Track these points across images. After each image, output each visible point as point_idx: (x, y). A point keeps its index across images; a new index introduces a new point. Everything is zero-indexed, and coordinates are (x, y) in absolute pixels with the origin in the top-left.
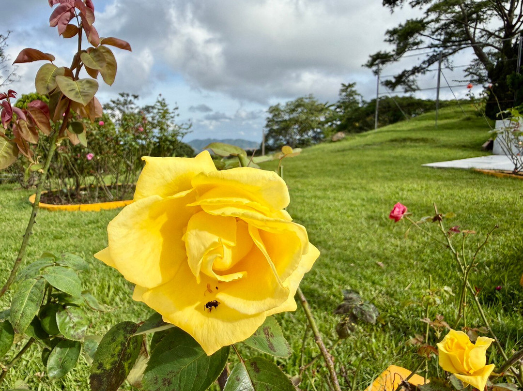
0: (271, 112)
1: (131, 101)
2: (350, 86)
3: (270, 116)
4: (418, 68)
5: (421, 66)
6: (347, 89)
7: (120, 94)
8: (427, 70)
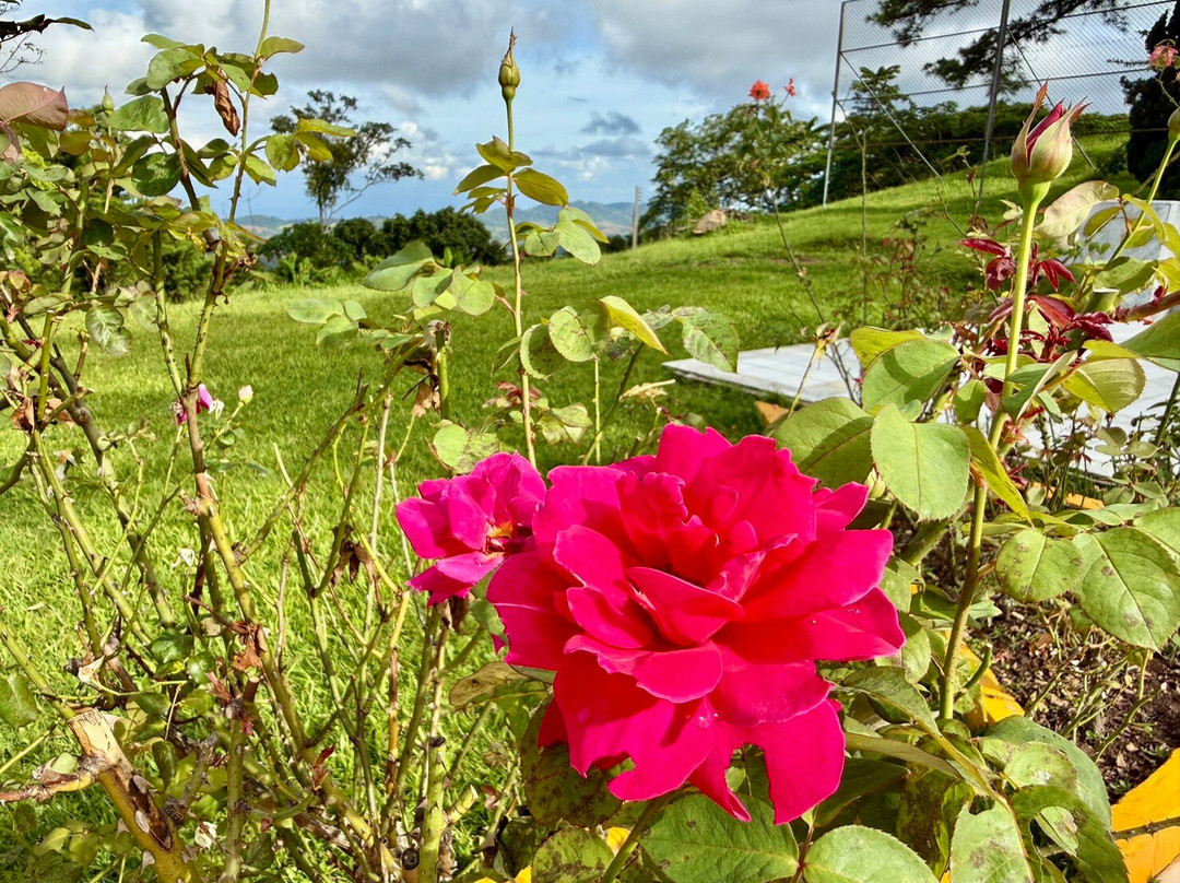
0: (667, 143)
1: (338, 111)
2: (883, 73)
3: (665, 152)
4: (1027, 25)
5: (1034, 18)
6: (874, 82)
7: (311, 94)
8: (1054, 31)
